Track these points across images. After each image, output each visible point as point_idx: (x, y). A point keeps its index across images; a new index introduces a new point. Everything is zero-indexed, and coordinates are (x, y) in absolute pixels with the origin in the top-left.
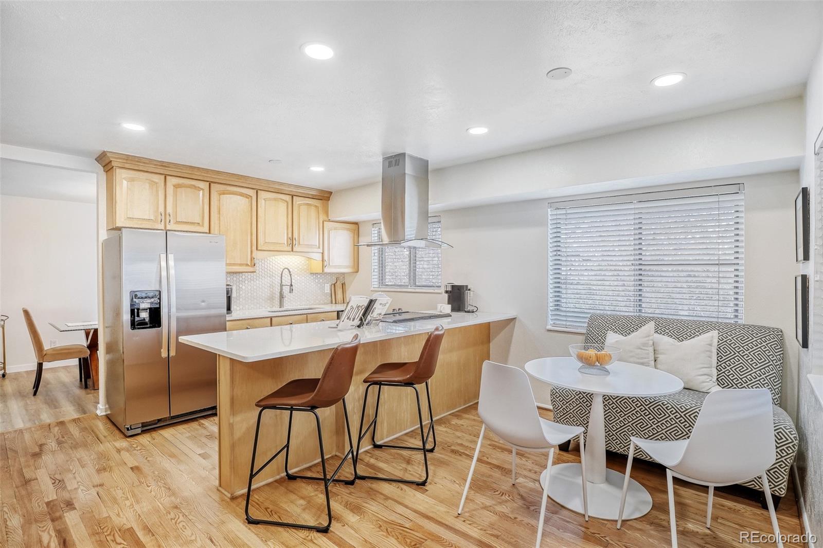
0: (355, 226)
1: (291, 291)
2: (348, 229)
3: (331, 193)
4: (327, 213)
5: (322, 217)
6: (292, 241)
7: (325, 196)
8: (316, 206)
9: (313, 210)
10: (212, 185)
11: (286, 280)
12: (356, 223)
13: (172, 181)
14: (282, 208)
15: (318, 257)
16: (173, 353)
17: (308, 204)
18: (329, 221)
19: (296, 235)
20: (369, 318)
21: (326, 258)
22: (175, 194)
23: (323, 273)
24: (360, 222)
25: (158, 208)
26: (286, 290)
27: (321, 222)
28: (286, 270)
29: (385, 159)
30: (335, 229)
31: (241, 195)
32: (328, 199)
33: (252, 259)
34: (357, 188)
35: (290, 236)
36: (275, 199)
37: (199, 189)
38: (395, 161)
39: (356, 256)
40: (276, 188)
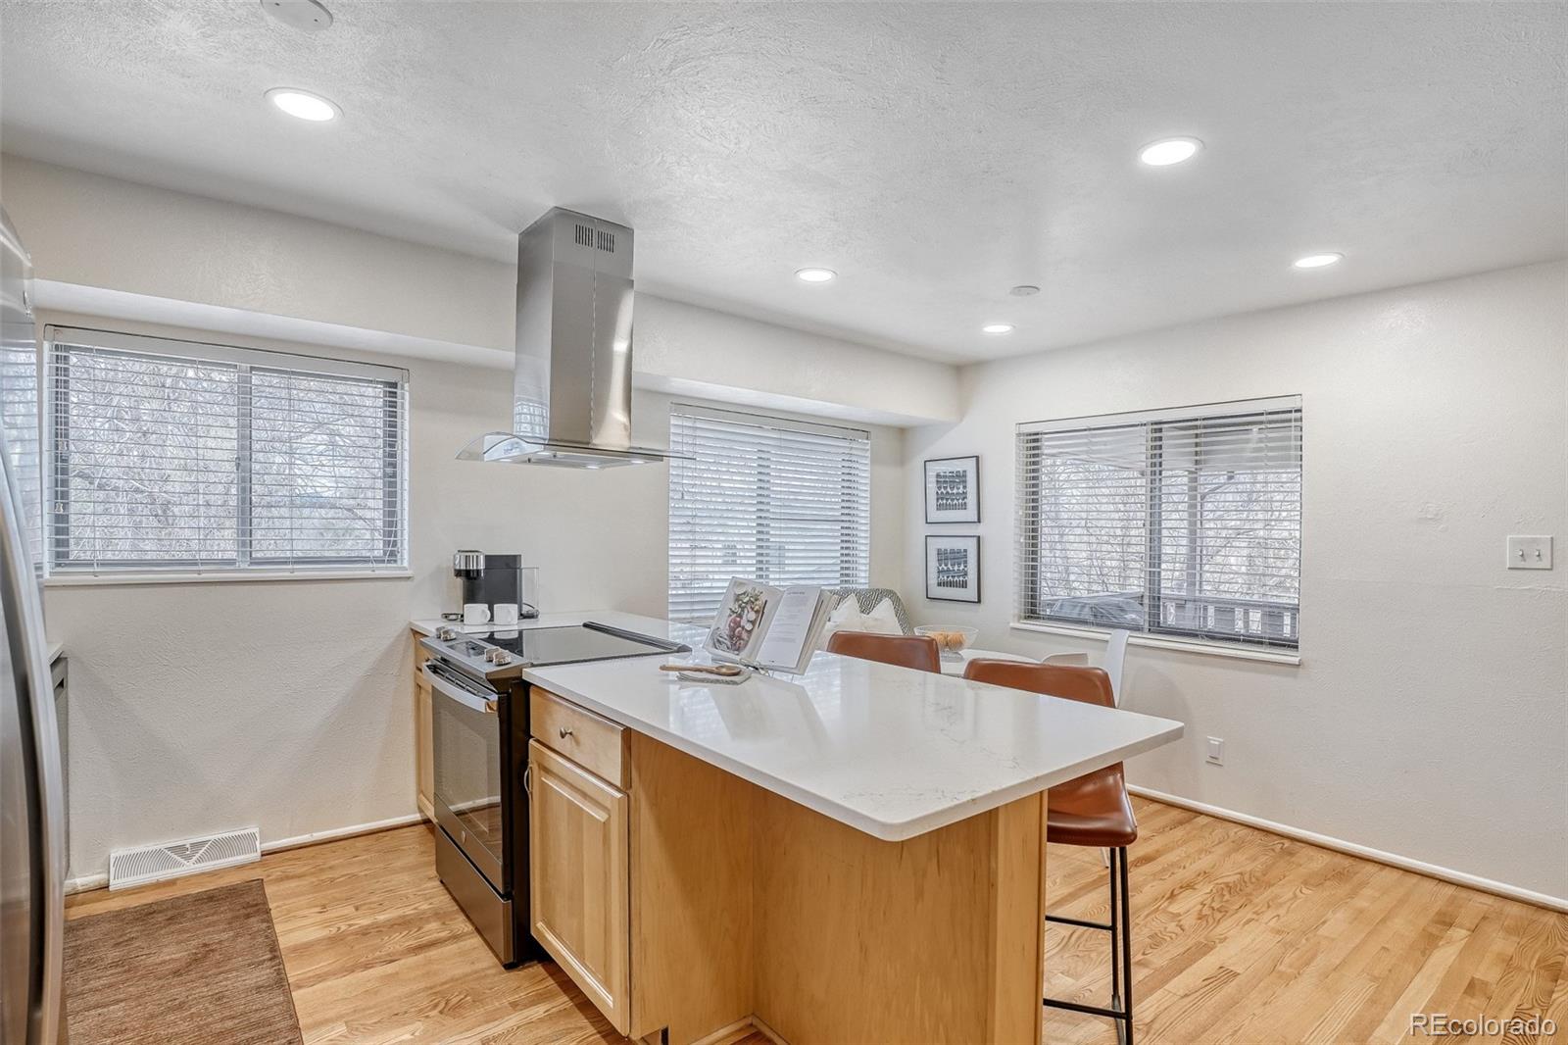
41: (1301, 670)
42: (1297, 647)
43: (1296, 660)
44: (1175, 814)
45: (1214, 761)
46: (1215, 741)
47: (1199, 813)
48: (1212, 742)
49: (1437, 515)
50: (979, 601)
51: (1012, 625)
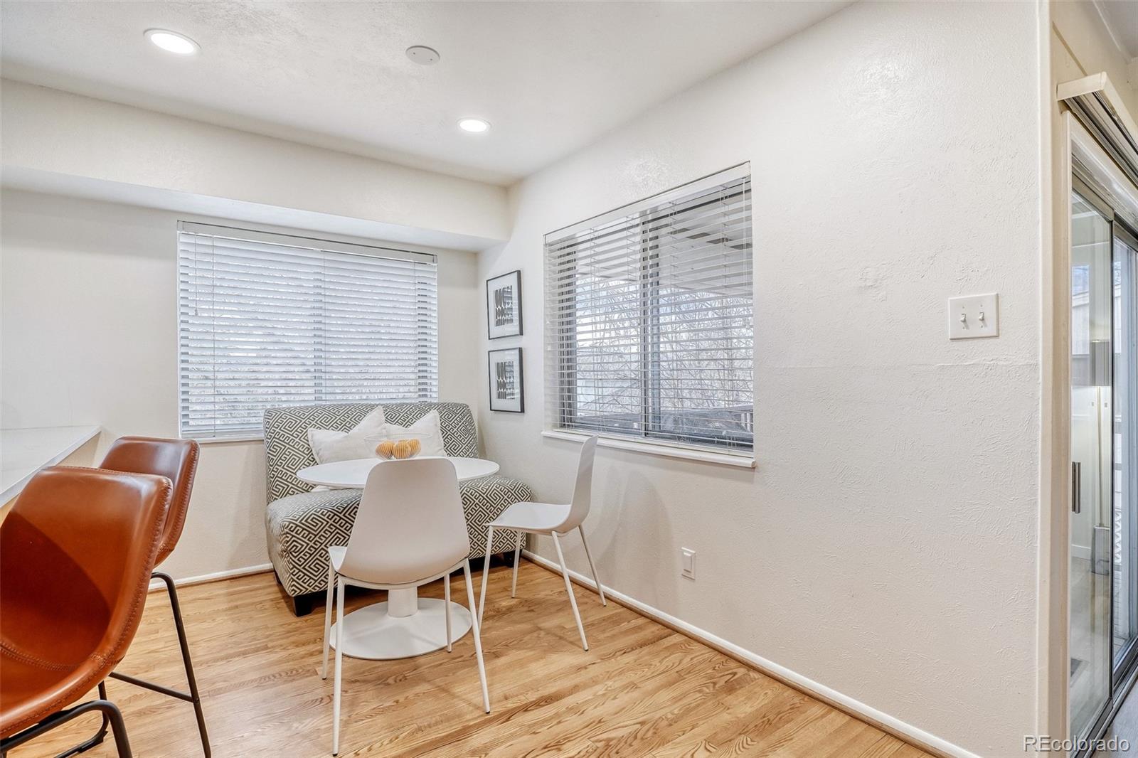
41: (756, 473)
42: (751, 446)
43: (748, 462)
44: (654, 629)
45: (687, 575)
46: (688, 552)
47: (675, 630)
48: (685, 553)
49: (876, 281)
50: (523, 411)
51: (545, 433)
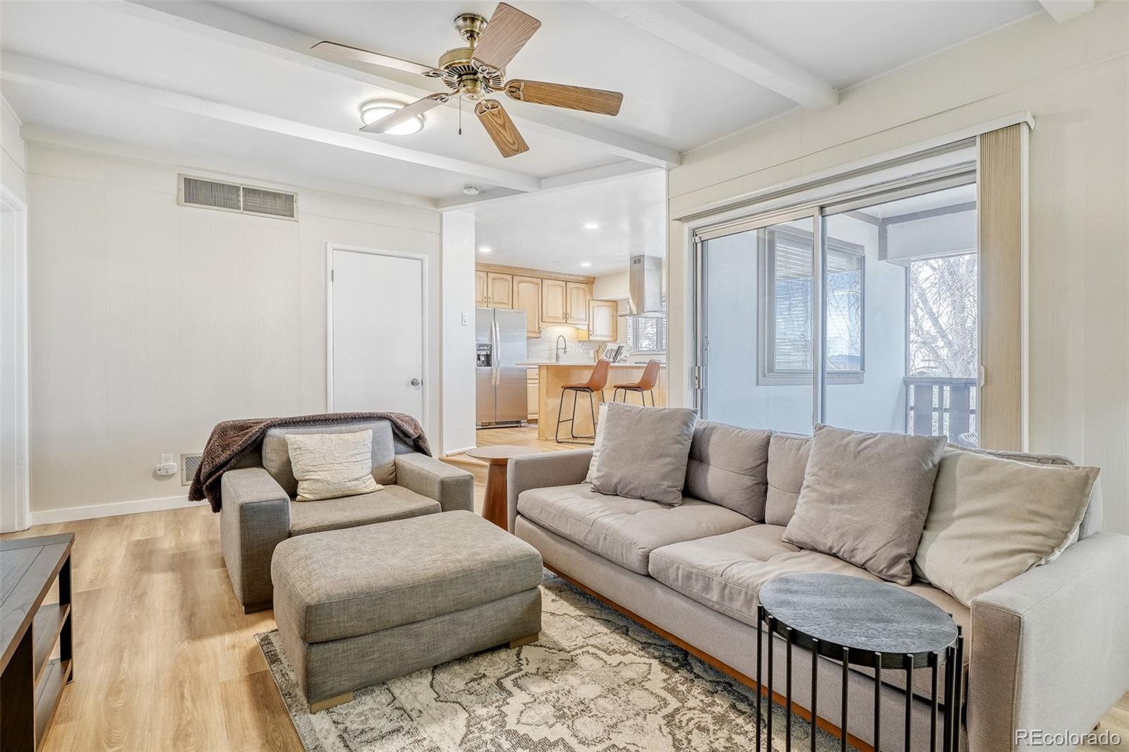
0: (614, 304)
1: (565, 352)
2: (608, 306)
3: (595, 278)
4: (591, 293)
5: (588, 297)
6: (566, 317)
7: (590, 281)
8: (583, 289)
9: (581, 291)
10: (514, 277)
11: (561, 345)
12: (615, 302)
13: (491, 276)
14: (559, 292)
15: (585, 327)
16: (498, 383)
17: (577, 288)
18: (593, 300)
19: (569, 311)
20: (619, 358)
21: (591, 328)
22: (493, 284)
23: (590, 341)
24: (619, 301)
25: (483, 294)
26: (561, 352)
27: (587, 300)
28: (561, 338)
29: (631, 258)
30: (598, 306)
31: (532, 283)
32: (593, 283)
33: (539, 328)
34: (613, 275)
35: (565, 311)
36: (555, 285)
37: (506, 280)
38: (637, 260)
39: (615, 325)
40: (555, 277)
